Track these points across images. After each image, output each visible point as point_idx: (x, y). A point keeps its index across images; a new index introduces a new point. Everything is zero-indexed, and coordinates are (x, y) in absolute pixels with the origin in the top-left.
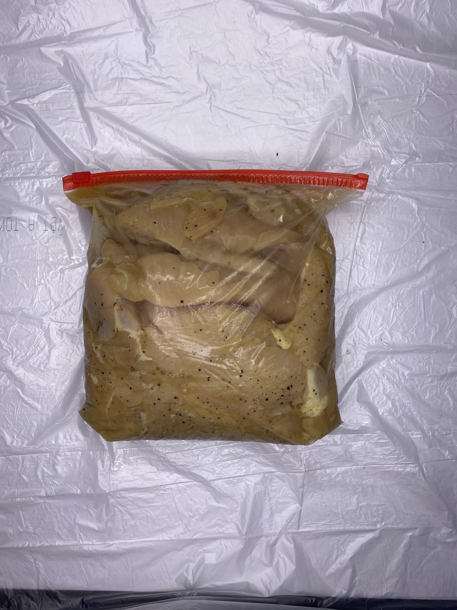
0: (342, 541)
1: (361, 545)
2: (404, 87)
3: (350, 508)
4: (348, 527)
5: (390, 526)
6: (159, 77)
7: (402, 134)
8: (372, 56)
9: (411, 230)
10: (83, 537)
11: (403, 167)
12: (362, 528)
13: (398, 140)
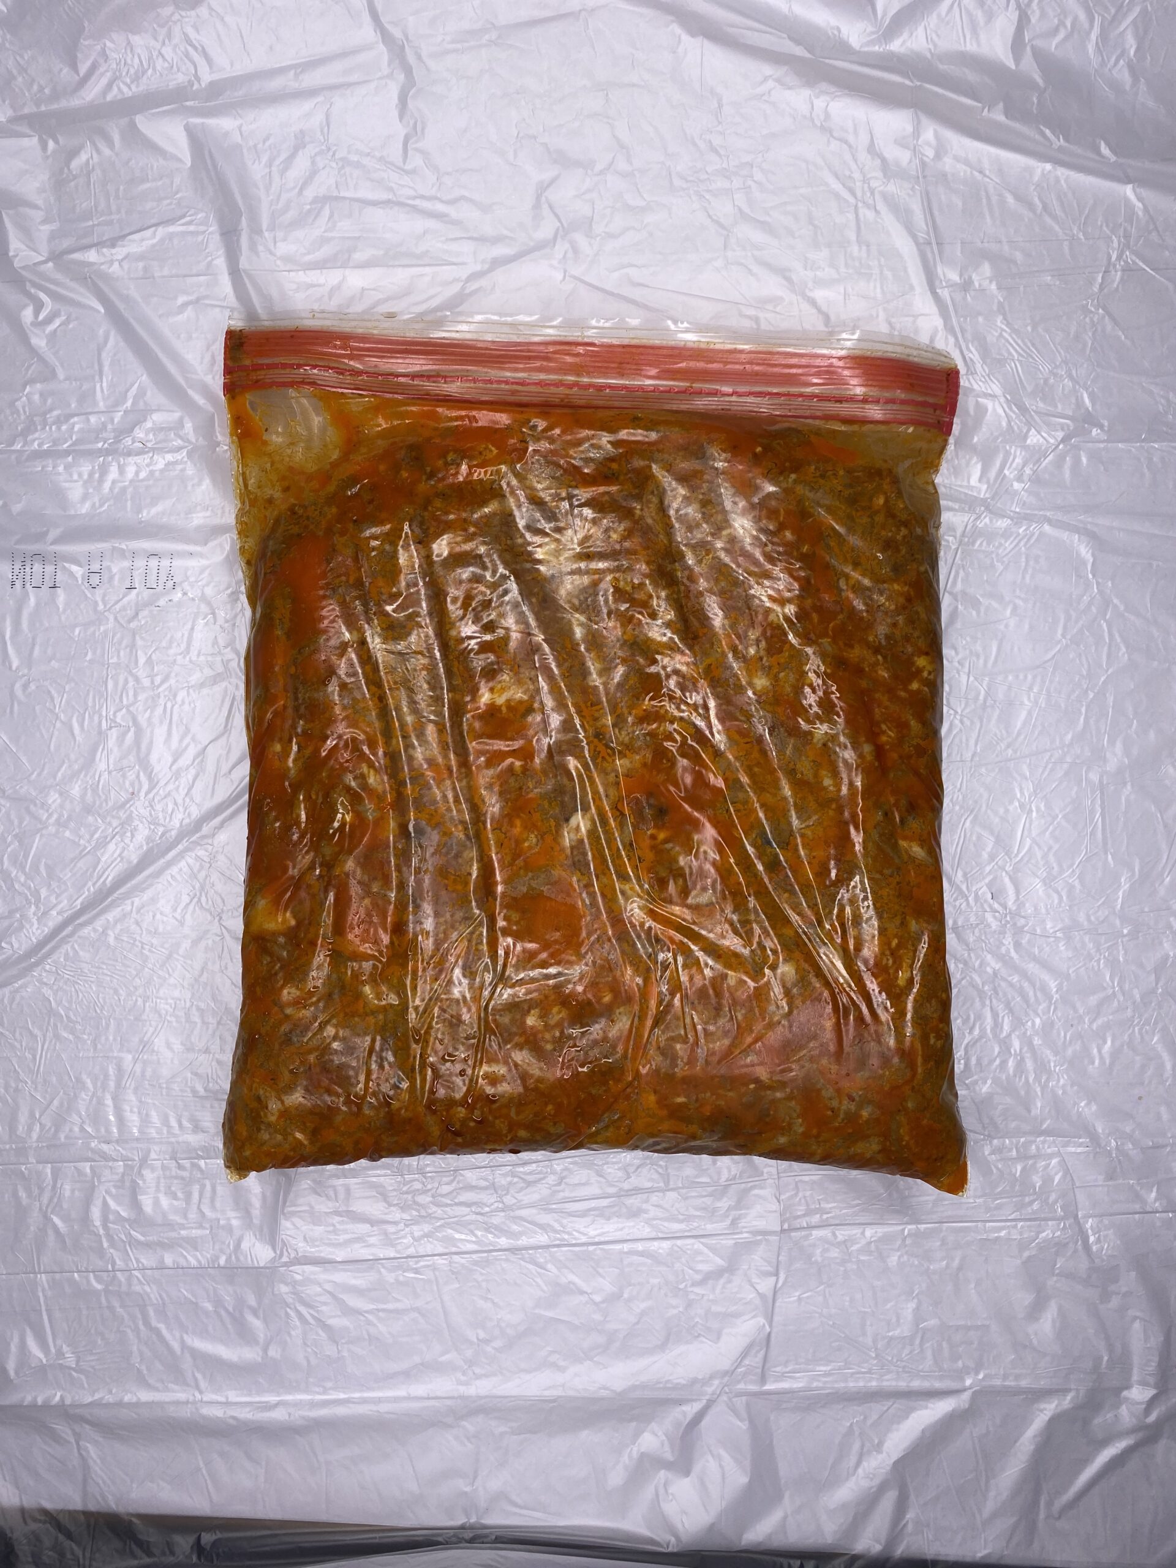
0: (875, 1417)
1: (923, 1431)
2: (1066, 246)
3: (897, 1333)
4: (890, 1382)
5: (998, 1382)
6: (436, 198)
7: (1056, 367)
8: (986, 165)
9: (1074, 614)
10: (203, 1384)
11: (1058, 451)
12: (926, 1385)
13: (1046, 381)
